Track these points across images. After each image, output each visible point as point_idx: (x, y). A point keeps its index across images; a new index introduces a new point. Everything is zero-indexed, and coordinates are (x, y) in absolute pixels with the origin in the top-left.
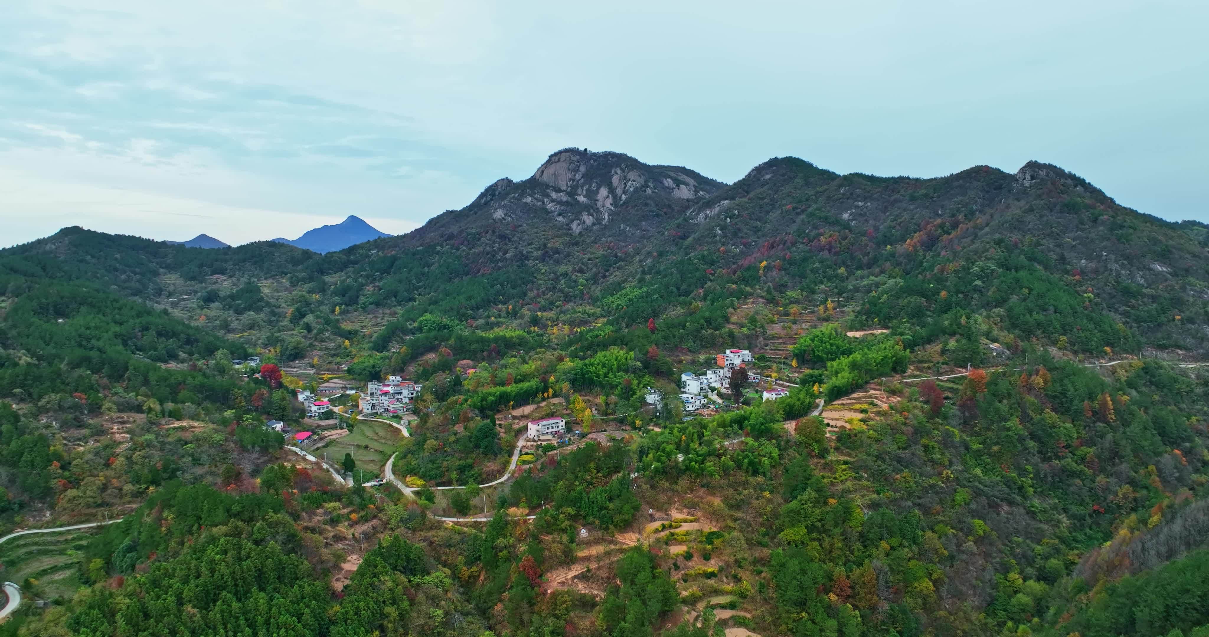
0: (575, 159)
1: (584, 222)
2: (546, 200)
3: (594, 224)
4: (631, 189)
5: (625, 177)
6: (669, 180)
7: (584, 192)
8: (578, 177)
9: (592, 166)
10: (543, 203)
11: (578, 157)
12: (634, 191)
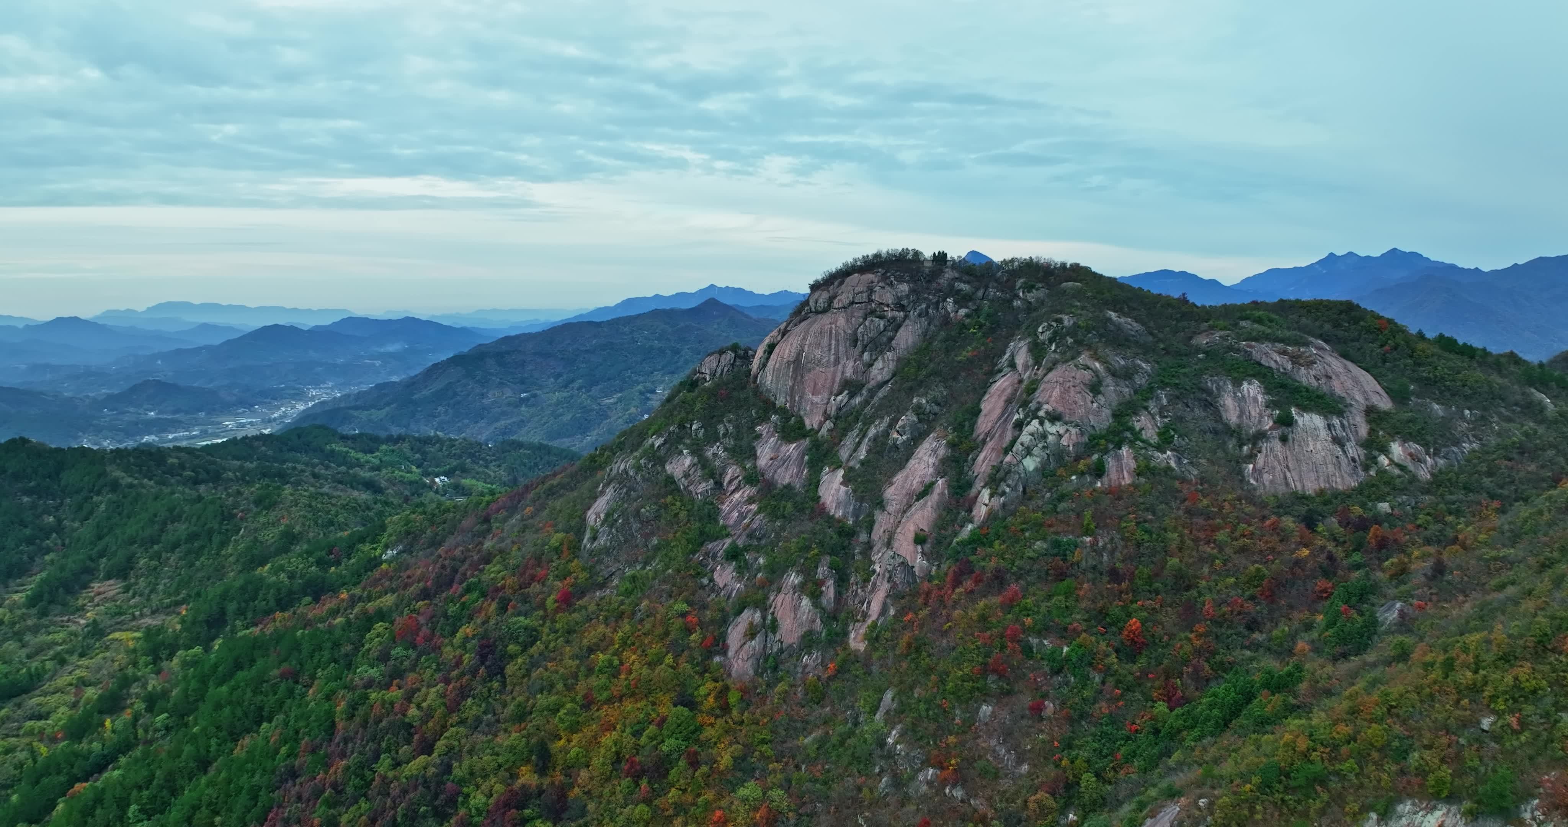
0: (889, 298)
1: (774, 627)
2: (732, 471)
3: (808, 641)
4: (1030, 464)
5: (1031, 390)
6: (1252, 389)
7: (862, 454)
8: (881, 370)
9: (946, 321)
10: (719, 484)
11: (904, 288)
12: (1043, 471)
